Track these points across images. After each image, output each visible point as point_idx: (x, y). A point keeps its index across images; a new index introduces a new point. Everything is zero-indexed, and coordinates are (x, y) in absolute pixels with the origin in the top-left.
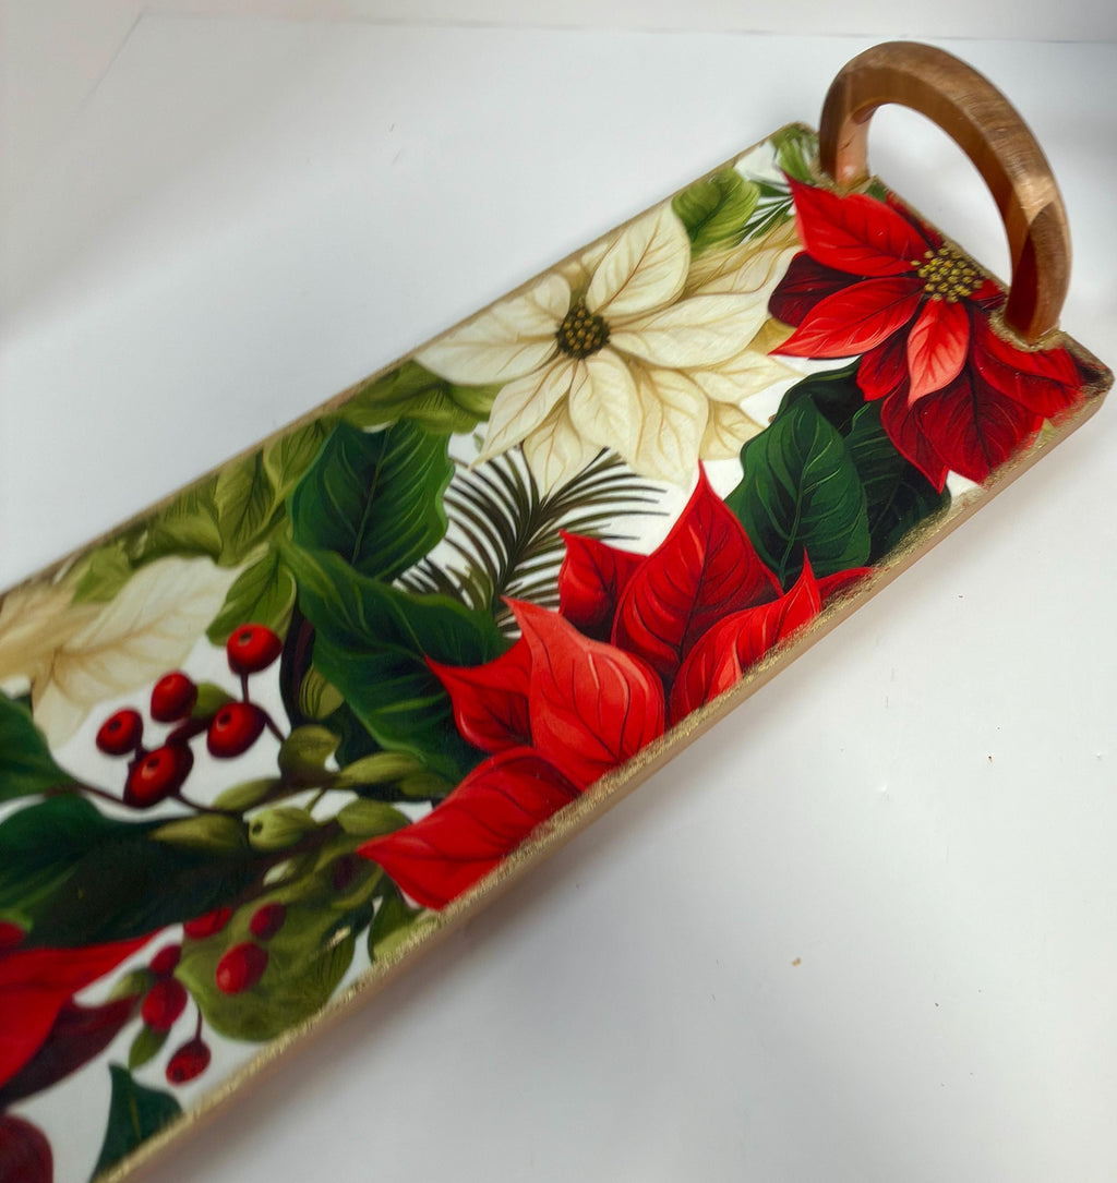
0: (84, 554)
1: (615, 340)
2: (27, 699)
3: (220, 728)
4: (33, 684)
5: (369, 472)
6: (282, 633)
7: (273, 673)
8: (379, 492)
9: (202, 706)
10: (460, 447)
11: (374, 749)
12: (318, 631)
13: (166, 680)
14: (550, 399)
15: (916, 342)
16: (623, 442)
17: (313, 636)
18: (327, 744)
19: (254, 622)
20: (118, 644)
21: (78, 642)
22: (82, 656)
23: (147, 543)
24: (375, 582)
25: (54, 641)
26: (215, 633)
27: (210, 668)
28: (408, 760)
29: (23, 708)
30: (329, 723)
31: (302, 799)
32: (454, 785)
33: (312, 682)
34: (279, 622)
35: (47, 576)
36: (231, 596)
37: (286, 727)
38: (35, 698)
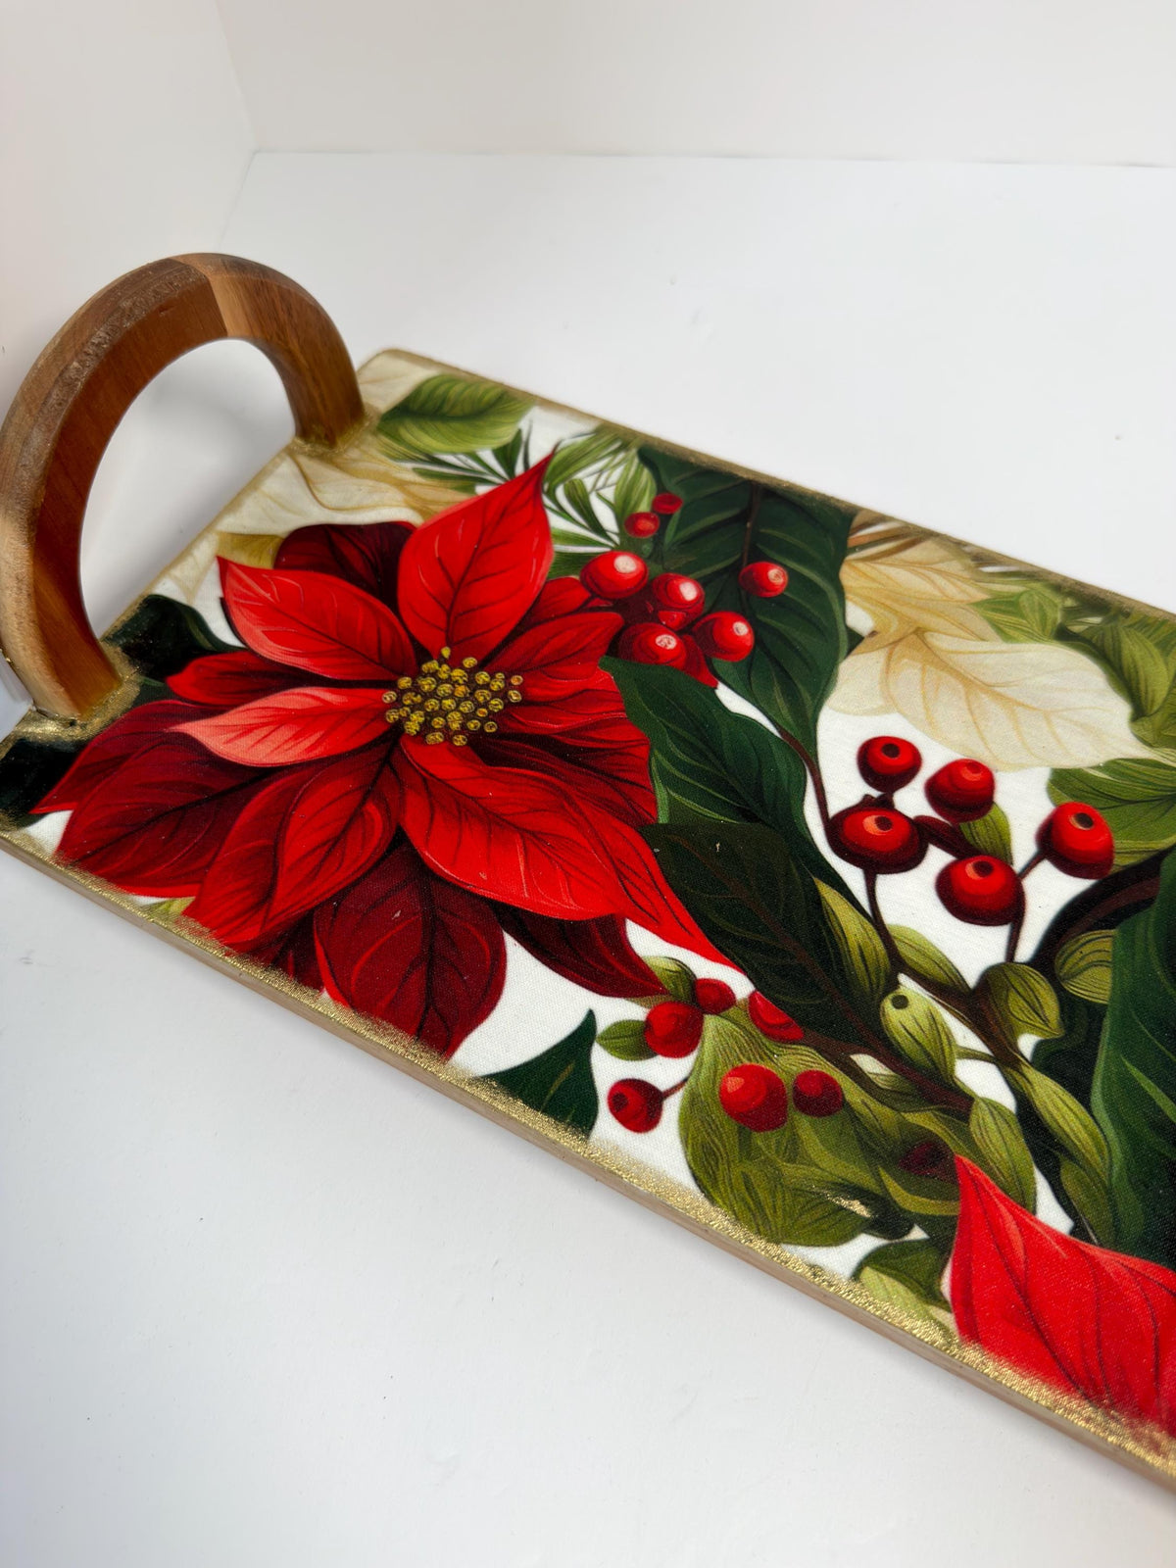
0: (1031, 575)
2: (855, 639)
3: (970, 870)
4: (873, 633)
6: (1121, 861)
7: (1073, 887)
9: (978, 830)
11: (1082, 1094)
12: (1156, 904)
13: (975, 766)
17: (1149, 903)
18: (1045, 1021)
19: (1109, 818)
20: (970, 684)
21: (941, 642)
22: (935, 660)
23: (1092, 627)
25: (926, 619)
26: (1062, 780)
28: (1100, 1152)
29: (844, 644)
30: (1069, 1005)
31: (964, 1036)
32: (1117, 1243)
33: (1098, 945)
34: (1128, 848)
35: (982, 558)
36: (1112, 766)
37: (1026, 950)
38: (861, 646)
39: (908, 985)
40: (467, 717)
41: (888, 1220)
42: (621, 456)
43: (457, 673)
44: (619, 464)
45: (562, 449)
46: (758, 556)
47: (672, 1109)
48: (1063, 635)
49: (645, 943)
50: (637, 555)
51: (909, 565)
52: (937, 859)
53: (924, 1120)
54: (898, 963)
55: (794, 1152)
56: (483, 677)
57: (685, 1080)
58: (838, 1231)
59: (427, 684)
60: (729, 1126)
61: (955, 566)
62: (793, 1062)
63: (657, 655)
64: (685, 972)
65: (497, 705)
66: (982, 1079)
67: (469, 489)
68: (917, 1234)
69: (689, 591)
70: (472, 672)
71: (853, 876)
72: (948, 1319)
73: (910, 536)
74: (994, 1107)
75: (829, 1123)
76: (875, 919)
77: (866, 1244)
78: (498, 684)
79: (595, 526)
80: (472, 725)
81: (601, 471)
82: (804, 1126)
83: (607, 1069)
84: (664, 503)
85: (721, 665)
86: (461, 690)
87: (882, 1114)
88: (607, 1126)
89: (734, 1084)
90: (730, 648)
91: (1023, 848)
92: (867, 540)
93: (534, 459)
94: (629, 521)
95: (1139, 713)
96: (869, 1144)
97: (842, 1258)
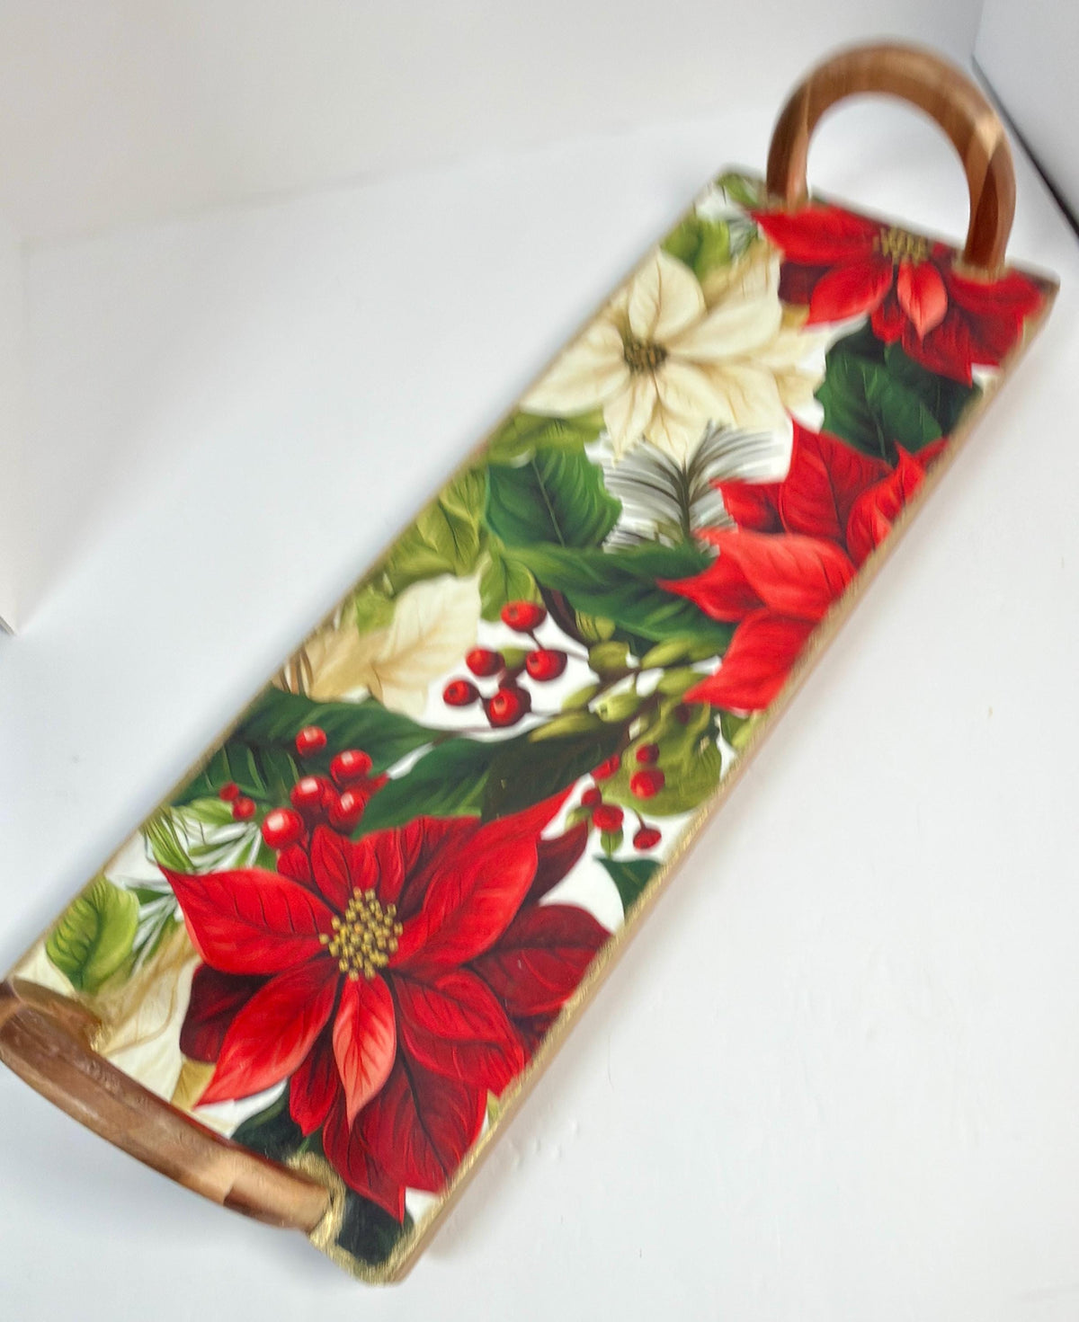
0: (346, 602)
1: (674, 351)
2: (372, 698)
3: (534, 666)
4: (369, 689)
5: (535, 489)
6: (540, 600)
7: (550, 624)
8: (552, 500)
9: (510, 661)
10: (595, 453)
11: (656, 643)
12: (566, 593)
13: (472, 656)
14: (646, 404)
15: (904, 291)
16: (720, 413)
17: (564, 598)
18: (620, 650)
19: (513, 603)
20: (417, 646)
21: (384, 653)
22: (396, 661)
23: (391, 582)
24: (589, 551)
25: (366, 659)
26: (487, 615)
27: (500, 638)
28: (685, 642)
29: (373, 705)
30: (613, 640)
31: (624, 686)
32: (727, 645)
33: (583, 621)
34: (532, 596)
35: (328, 624)
36: (482, 593)
37: (583, 651)
38: (378, 696)
39: (596, 706)
40: (381, 924)
41: (712, 732)
42: (176, 819)
43: (343, 931)
44: (183, 822)
45: (156, 857)
46: (292, 746)
47: (650, 821)
48: (393, 597)
49: (557, 827)
50: (269, 814)
51: (322, 662)
52: (525, 681)
53: (665, 710)
54: (584, 708)
55: (676, 769)
56: (350, 915)
57: (635, 811)
58: (715, 755)
59: (348, 951)
60: (660, 796)
61: (329, 639)
62: (630, 762)
63: (356, 808)
64: (577, 810)
65: (376, 906)
66: (647, 683)
67: (176, 925)
68: (718, 722)
69: (309, 786)
70: (343, 920)
71: (528, 722)
72: (756, 715)
73: (299, 658)
74: (661, 682)
75: (663, 749)
76: (556, 716)
77: (721, 743)
78: (359, 906)
79: (236, 840)
80: (388, 921)
81: (186, 834)
82: (664, 762)
83: (627, 851)
84: (227, 795)
85: (373, 771)
86: (358, 928)
87: (660, 728)
88: (658, 853)
89: (640, 790)
90: (361, 766)
91: (524, 642)
92: (296, 683)
93: (160, 876)
94: (239, 816)
95: (454, 573)
96: (674, 735)
97: (727, 754)
